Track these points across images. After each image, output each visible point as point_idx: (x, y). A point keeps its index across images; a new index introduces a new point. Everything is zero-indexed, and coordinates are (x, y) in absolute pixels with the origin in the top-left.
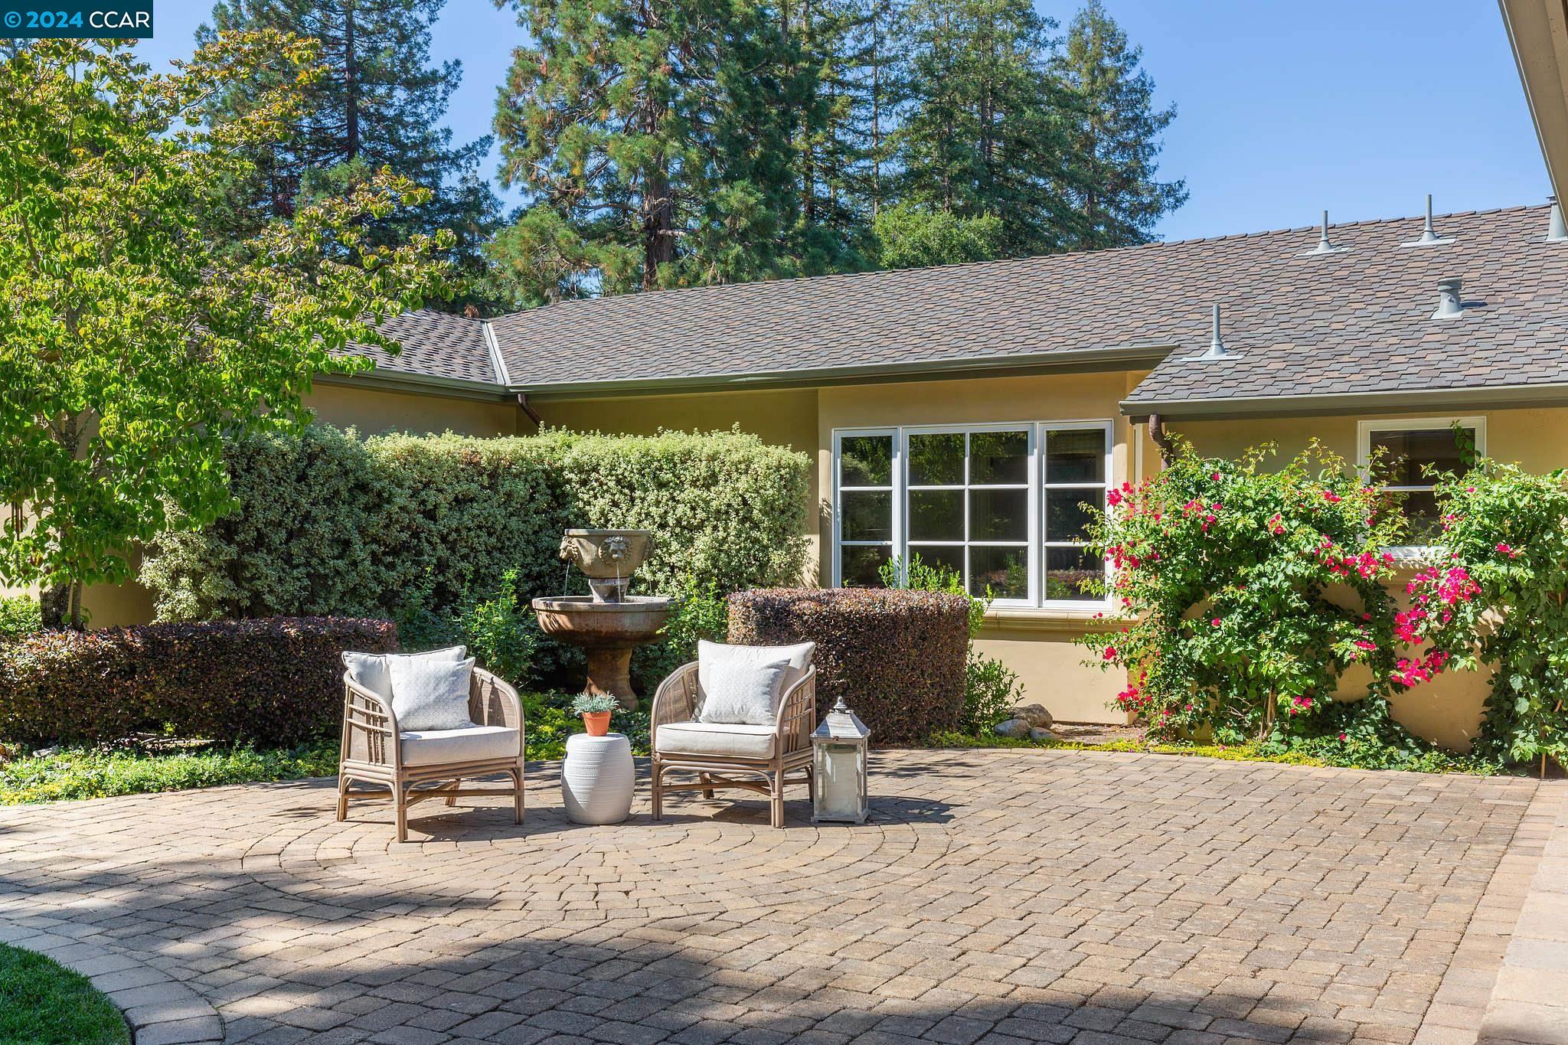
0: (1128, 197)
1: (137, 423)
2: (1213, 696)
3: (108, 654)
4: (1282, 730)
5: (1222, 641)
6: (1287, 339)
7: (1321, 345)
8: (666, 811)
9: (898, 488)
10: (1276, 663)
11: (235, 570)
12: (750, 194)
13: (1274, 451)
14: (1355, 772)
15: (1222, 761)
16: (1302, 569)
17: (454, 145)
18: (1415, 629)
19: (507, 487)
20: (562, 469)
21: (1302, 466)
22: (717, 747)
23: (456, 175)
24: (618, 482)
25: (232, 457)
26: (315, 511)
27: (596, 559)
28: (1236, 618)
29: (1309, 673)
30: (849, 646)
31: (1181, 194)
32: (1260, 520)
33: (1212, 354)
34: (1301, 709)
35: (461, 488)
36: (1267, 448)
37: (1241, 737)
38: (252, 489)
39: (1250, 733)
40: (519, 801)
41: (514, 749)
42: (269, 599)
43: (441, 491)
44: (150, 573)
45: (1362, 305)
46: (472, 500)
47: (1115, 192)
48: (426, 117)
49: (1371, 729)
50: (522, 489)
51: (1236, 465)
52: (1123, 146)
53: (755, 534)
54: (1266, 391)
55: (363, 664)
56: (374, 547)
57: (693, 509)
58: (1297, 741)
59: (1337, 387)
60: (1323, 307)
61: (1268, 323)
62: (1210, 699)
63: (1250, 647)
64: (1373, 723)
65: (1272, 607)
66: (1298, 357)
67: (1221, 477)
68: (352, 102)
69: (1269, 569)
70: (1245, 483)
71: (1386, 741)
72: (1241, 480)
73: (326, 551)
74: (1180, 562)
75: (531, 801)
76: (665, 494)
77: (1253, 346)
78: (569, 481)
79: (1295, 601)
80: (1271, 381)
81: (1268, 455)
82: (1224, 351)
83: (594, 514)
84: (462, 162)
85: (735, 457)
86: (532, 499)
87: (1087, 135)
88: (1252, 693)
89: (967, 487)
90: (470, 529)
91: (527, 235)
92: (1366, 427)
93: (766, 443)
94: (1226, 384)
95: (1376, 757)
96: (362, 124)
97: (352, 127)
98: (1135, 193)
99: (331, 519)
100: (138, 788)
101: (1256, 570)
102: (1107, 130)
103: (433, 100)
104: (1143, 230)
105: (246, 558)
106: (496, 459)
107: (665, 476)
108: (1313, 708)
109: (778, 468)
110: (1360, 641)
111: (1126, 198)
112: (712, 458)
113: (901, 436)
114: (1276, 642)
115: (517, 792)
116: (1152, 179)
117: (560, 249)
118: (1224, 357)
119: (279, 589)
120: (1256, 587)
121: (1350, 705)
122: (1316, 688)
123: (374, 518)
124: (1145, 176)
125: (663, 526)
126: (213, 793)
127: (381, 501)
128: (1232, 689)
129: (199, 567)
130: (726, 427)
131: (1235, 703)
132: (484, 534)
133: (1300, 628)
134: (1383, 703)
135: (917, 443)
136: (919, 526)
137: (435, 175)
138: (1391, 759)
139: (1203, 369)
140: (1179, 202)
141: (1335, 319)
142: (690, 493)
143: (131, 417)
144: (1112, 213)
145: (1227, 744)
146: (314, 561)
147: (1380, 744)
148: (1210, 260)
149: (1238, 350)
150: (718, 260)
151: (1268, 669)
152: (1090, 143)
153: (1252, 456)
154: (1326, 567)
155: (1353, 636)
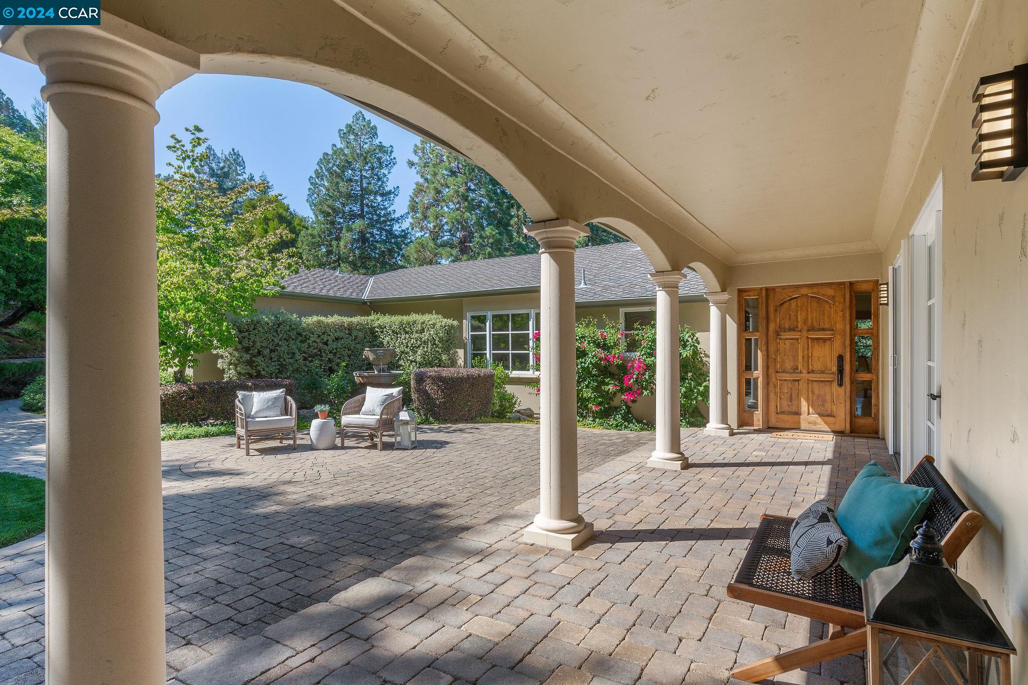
1: (190, 314)
3: (185, 391)
4: (593, 417)
6: (609, 280)
7: (617, 282)
8: (346, 445)
9: (488, 333)
10: (588, 393)
11: (250, 363)
12: (494, 231)
13: (592, 319)
14: (613, 432)
16: (594, 360)
17: (396, 215)
18: (629, 381)
19: (355, 334)
20: (375, 327)
21: (596, 324)
22: (360, 423)
23: (398, 225)
24: (393, 332)
25: (248, 324)
26: (280, 343)
27: (374, 359)
29: (599, 397)
30: (445, 388)
33: (582, 286)
34: (597, 409)
35: (338, 334)
36: (589, 318)
37: (581, 419)
38: (256, 335)
39: (585, 417)
40: (295, 442)
41: (293, 424)
42: (263, 373)
43: (329, 335)
44: (220, 364)
45: (639, 268)
46: (341, 339)
48: (387, 206)
49: (620, 416)
50: (361, 335)
51: (578, 324)
53: (437, 349)
54: (590, 299)
55: (244, 395)
56: (304, 355)
57: (417, 341)
58: (597, 420)
59: (612, 297)
60: (627, 269)
61: (606, 274)
64: (621, 414)
65: (587, 374)
66: (607, 286)
68: (362, 202)
69: (583, 360)
71: (625, 420)
72: (579, 329)
73: (286, 356)
75: (298, 442)
76: (407, 336)
77: (596, 283)
78: (377, 332)
79: (594, 372)
80: (594, 295)
81: (589, 320)
82: (586, 284)
83: (385, 342)
84: (400, 221)
85: (430, 323)
86: (365, 338)
88: (583, 404)
89: (510, 332)
90: (341, 348)
91: (417, 246)
92: (622, 311)
93: (444, 318)
94: (579, 296)
95: (620, 426)
96: (366, 209)
97: (362, 210)
99: (287, 346)
100: (187, 437)
101: (579, 361)
103: (389, 200)
105: (254, 359)
106: (351, 323)
107: (407, 329)
108: (601, 409)
109: (445, 326)
110: (613, 385)
112: (423, 323)
113: (489, 315)
114: (587, 386)
115: (294, 439)
117: (429, 251)
118: (585, 286)
119: (267, 369)
121: (616, 408)
122: (602, 402)
123: (303, 345)
125: (407, 347)
126: (212, 439)
127: (307, 338)
129: (236, 362)
130: (430, 312)
132: (347, 350)
133: (595, 381)
134: (625, 407)
135: (494, 316)
136: (496, 346)
137: (392, 226)
138: (626, 427)
141: (628, 273)
142: (415, 335)
143: (188, 312)
146: (281, 360)
147: (622, 421)
149: (590, 284)
150: (483, 254)
151: (585, 395)
153: (583, 321)
154: (601, 359)
155: (611, 384)
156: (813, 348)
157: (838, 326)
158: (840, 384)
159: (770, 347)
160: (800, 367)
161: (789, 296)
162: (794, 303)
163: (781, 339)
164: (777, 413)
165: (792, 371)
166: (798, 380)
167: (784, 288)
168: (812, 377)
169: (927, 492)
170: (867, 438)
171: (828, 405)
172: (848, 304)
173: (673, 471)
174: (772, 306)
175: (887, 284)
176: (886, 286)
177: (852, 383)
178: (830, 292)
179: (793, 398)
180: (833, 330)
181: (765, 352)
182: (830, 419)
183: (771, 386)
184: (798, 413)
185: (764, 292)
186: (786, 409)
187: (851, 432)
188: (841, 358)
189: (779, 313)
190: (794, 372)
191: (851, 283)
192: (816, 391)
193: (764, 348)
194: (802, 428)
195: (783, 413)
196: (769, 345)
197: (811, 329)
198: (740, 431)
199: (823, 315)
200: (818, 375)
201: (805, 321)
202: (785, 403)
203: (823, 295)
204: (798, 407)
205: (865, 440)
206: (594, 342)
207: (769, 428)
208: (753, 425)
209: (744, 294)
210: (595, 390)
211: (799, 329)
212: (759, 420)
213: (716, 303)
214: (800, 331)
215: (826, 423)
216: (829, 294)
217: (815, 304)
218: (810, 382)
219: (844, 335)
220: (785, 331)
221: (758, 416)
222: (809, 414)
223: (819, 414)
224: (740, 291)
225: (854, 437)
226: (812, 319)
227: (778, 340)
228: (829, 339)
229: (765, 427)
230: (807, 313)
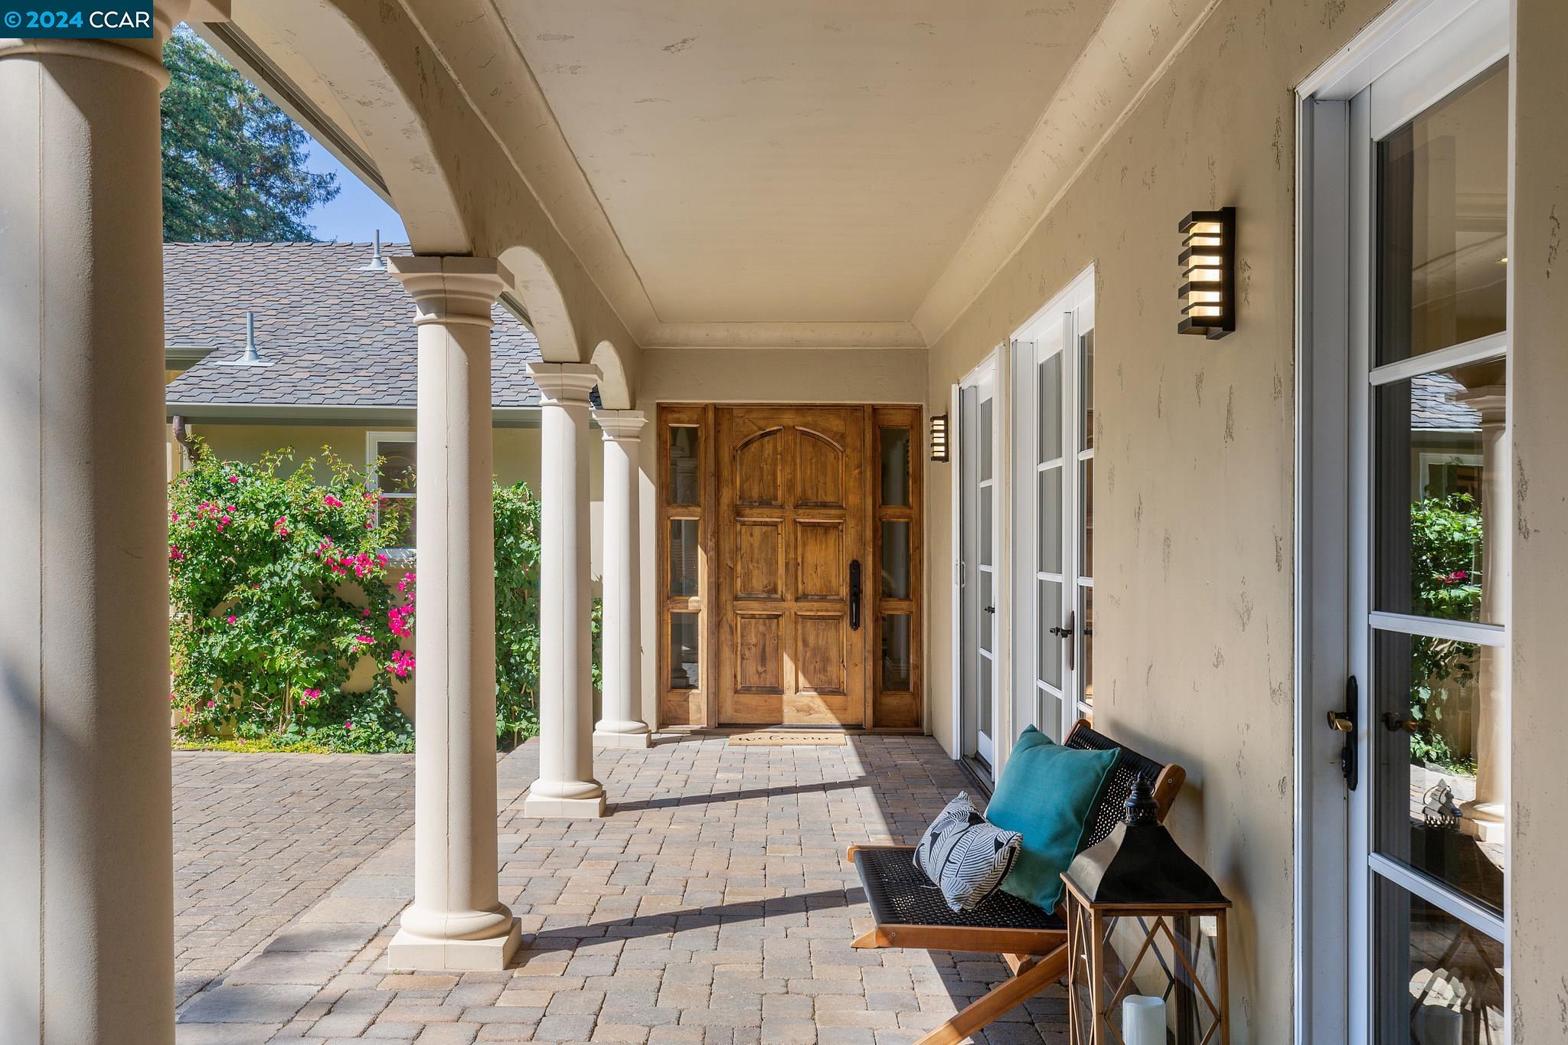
0: (279, 183)
2: (237, 692)
4: (298, 722)
5: (239, 637)
6: (319, 350)
7: (347, 358)
10: (287, 658)
13: (290, 457)
14: (360, 757)
15: (238, 754)
16: (309, 569)
18: (405, 623)
21: (309, 472)
28: (252, 616)
29: (319, 667)
31: (332, 187)
32: (271, 522)
33: (246, 360)
34: (312, 701)
36: (284, 454)
37: (262, 731)
39: (271, 725)
45: (392, 323)
47: (265, 175)
49: (374, 716)
51: (255, 468)
52: (273, 129)
54: (282, 400)
58: (311, 731)
59: (345, 400)
60: (358, 322)
61: (307, 333)
62: (233, 695)
63: (265, 643)
64: (375, 711)
65: (286, 605)
66: (322, 368)
67: (241, 479)
69: (278, 568)
70: (262, 486)
71: (387, 726)
72: (258, 483)
74: (200, 562)
77: (285, 355)
79: (306, 600)
80: (290, 390)
81: (285, 460)
82: (257, 357)
87: (234, 113)
88: (272, 688)
92: (373, 438)
94: (250, 390)
95: (377, 742)
98: (286, 179)
101: (266, 570)
102: (255, 110)
104: (294, 219)
108: (322, 700)
110: (362, 635)
111: (277, 184)
114: (287, 639)
116: (302, 167)
118: (256, 363)
120: (266, 586)
121: (361, 695)
122: (326, 680)
124: (295, 164)
128: (254, 685)
131: (257, 698)
133: (310, 623)
134: (384, 692)
138: (390, 744)
139: (233, 374)
140: (330, 195)
141: (366, 334)
144: (263, 198)
145: (247, 738)
147: (381, 730)
148: (272, 265)
149: (270, 357)
151: (281, 663)
152: (236, 121)
153: (269, 460)
154: (329, 566)
155: (355, 631)
156: (804, 545)
157: (851, 497)
158: (855, 625)
159: (721, 542)
160: (781, 587)
161: (760, 429)
162: (768, 445)
163: (743, 524)
164: (736, 692)
165: (764, 595)
166: (777, 617)
167: (749, 408)
168: (806, 608)
169: (1114, 754)
170: (903, 734)
171: (832, 669)
172: (869, 453)
173: (583, 821)
174: (727, 450)
175: (946, 418)
176: (942, 422)
177: (876, 620)
178: (836, 424)
179: (767, 656)
180: (841, 507)
181: (712, 553)
182: (837, 700)
183: (725, 629)
184: (777, 690)
185: (711, 415)
186: (754, 680)
187: (875, 726)
188: (856, 567)
189: (741, 464)
190: (769, 599)
191: (875, 409)
192: (811, 640)
193: (711, 544)
194: (786, 722)
195: (747, 690)
196: (722, 537)
197: (802, 504)
198: (663, 736)
199: (825, 475)
200: (816, 604)
201: (791, 486)
202: (752, 667)
203: (823, 431)
204: (777, 677)
205: (900, 740)
206: (309, 520)
207: (721, 725)
208: (686, 722)
209: (670, 416)
210: (308, 646)
211: (779, 502)
212: (699, 710)
213: (619, 435)
214: (782, 507)
215: (830, 707)
216: (835, 429)
217: (810, 449)
218: (800, 619)
219: (861, 520)
220: (752, 507)
221: (698, 702)
222: (797, 690)
223: (816, 690)
224: (662, 409)
225: (880, 734)
226: (803, 481)
227: (738, 526)
228: (835, 526)
229: (712, 723)
230: (795, 470)
